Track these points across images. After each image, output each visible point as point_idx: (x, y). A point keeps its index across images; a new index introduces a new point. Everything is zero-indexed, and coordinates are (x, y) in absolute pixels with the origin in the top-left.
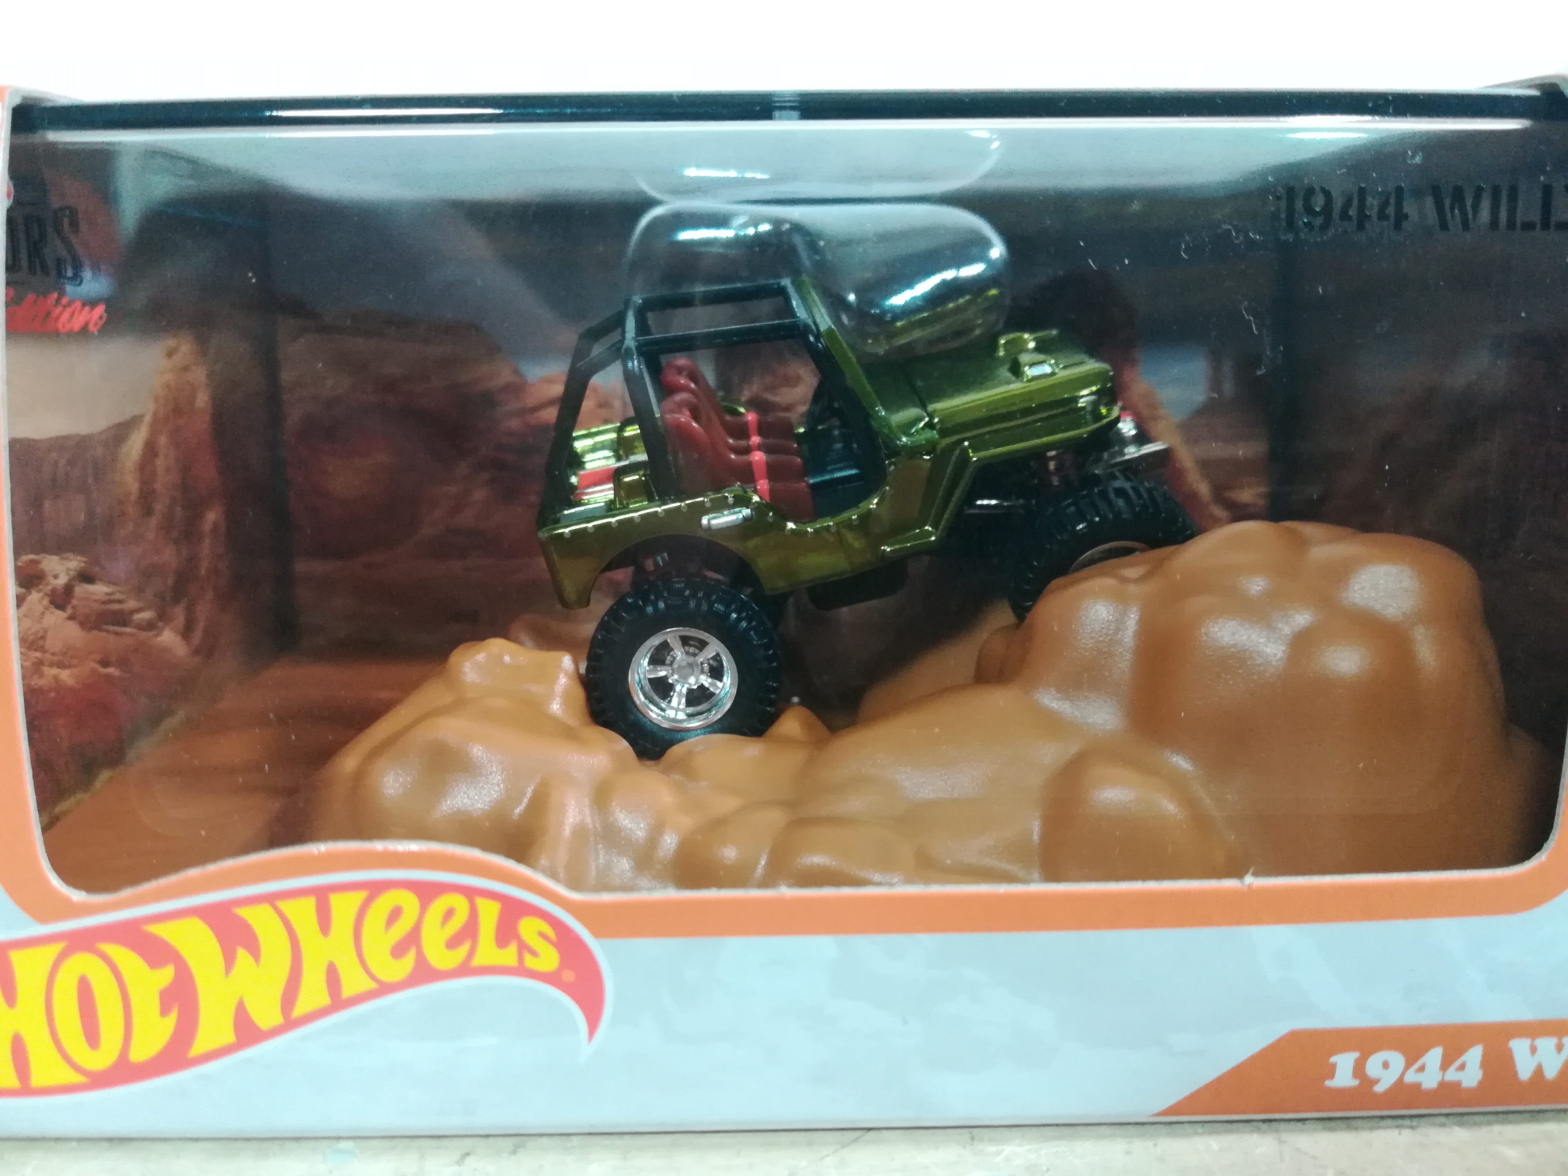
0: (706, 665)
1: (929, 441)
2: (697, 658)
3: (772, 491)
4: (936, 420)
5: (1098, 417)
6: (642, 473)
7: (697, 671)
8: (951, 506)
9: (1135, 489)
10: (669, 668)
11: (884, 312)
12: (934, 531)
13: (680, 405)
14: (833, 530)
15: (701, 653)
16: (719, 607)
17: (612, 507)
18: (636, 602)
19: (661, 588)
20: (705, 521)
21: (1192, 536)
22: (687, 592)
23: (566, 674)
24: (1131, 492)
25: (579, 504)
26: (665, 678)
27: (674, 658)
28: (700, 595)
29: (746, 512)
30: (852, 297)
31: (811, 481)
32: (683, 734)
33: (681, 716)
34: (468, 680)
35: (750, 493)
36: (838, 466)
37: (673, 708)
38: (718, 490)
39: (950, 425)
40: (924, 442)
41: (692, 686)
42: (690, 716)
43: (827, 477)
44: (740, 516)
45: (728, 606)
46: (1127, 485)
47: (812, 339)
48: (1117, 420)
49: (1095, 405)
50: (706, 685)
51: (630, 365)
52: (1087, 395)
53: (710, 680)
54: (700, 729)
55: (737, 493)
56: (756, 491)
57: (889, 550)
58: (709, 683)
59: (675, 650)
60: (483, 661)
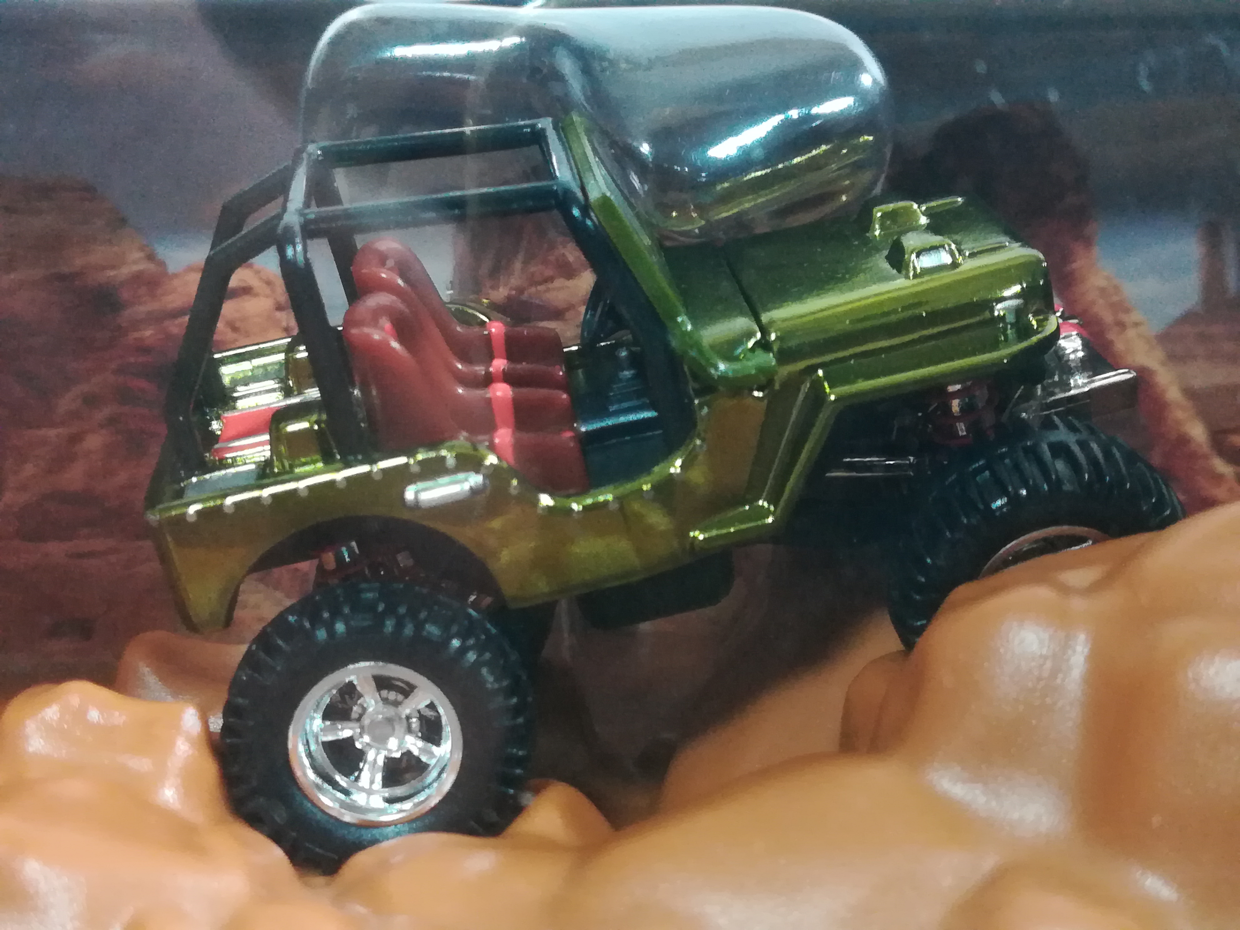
0: (414, 720)
1: (761, 370)
2: (400, 708)
3: (518, 447)
4: (773, 337)
5: (1024, 331)
6: (314, 417)
7: (400, 728)
8: (798, 468)
9: (1083, 445)
10: (356, 725)
11: (696, 171)
12: (772, 508)
13: (378, 313)
14: (614, 507)
15: (407, 701)
16: (432, 630)
17: (268, 471)
18: (299, 622)
19: (341, 599)
20: (410, 494)
21: (1173, 519)
22: (381, 607)
23: (189, 739)
24: (1076, 449)
25: (222, 465)
26: (350, 741)
27: (364, 709)
28: (402, 610)
29: (475, 480)
30: (645, 148)
31: (583, 429)
32: (375, 832)
33: (377, 802)
34: (31, 749)
35: (482, 449)
36: (625, 405)
37: (362, 789)
38: (433, 445)
39: (793, 343)
40: (753, 372)
41: (392, 753)
42: (390, 801)
43: (610, 422)
44: (466, 487)
45: (446, 627)
46: (1071, 439)
47: (576, 212)
48: (1056, 335)
49: (1019, 312)
50: (416, 752)
51: (290, 252)
52: (1011, 298)
53: (420, 743)
54: (403, 823)
55: (463, 451)
56: (492, 448)
57: (701, 537)
58: (420, 749)
59: (365, 696)
60: (55, 718)
